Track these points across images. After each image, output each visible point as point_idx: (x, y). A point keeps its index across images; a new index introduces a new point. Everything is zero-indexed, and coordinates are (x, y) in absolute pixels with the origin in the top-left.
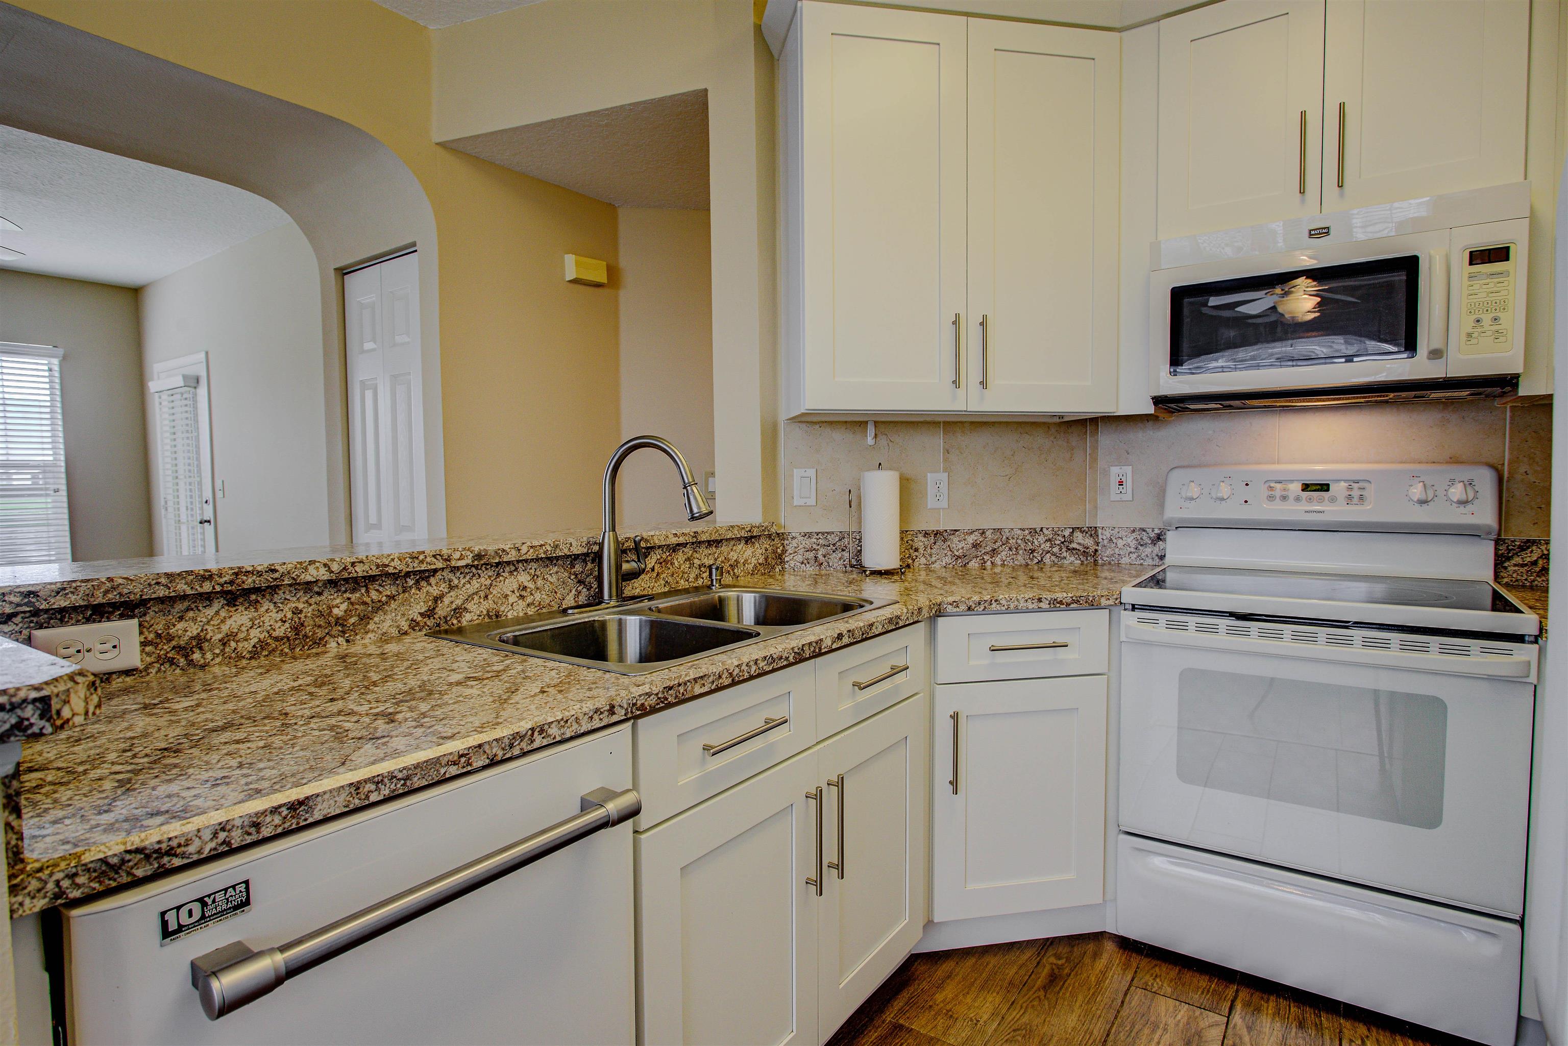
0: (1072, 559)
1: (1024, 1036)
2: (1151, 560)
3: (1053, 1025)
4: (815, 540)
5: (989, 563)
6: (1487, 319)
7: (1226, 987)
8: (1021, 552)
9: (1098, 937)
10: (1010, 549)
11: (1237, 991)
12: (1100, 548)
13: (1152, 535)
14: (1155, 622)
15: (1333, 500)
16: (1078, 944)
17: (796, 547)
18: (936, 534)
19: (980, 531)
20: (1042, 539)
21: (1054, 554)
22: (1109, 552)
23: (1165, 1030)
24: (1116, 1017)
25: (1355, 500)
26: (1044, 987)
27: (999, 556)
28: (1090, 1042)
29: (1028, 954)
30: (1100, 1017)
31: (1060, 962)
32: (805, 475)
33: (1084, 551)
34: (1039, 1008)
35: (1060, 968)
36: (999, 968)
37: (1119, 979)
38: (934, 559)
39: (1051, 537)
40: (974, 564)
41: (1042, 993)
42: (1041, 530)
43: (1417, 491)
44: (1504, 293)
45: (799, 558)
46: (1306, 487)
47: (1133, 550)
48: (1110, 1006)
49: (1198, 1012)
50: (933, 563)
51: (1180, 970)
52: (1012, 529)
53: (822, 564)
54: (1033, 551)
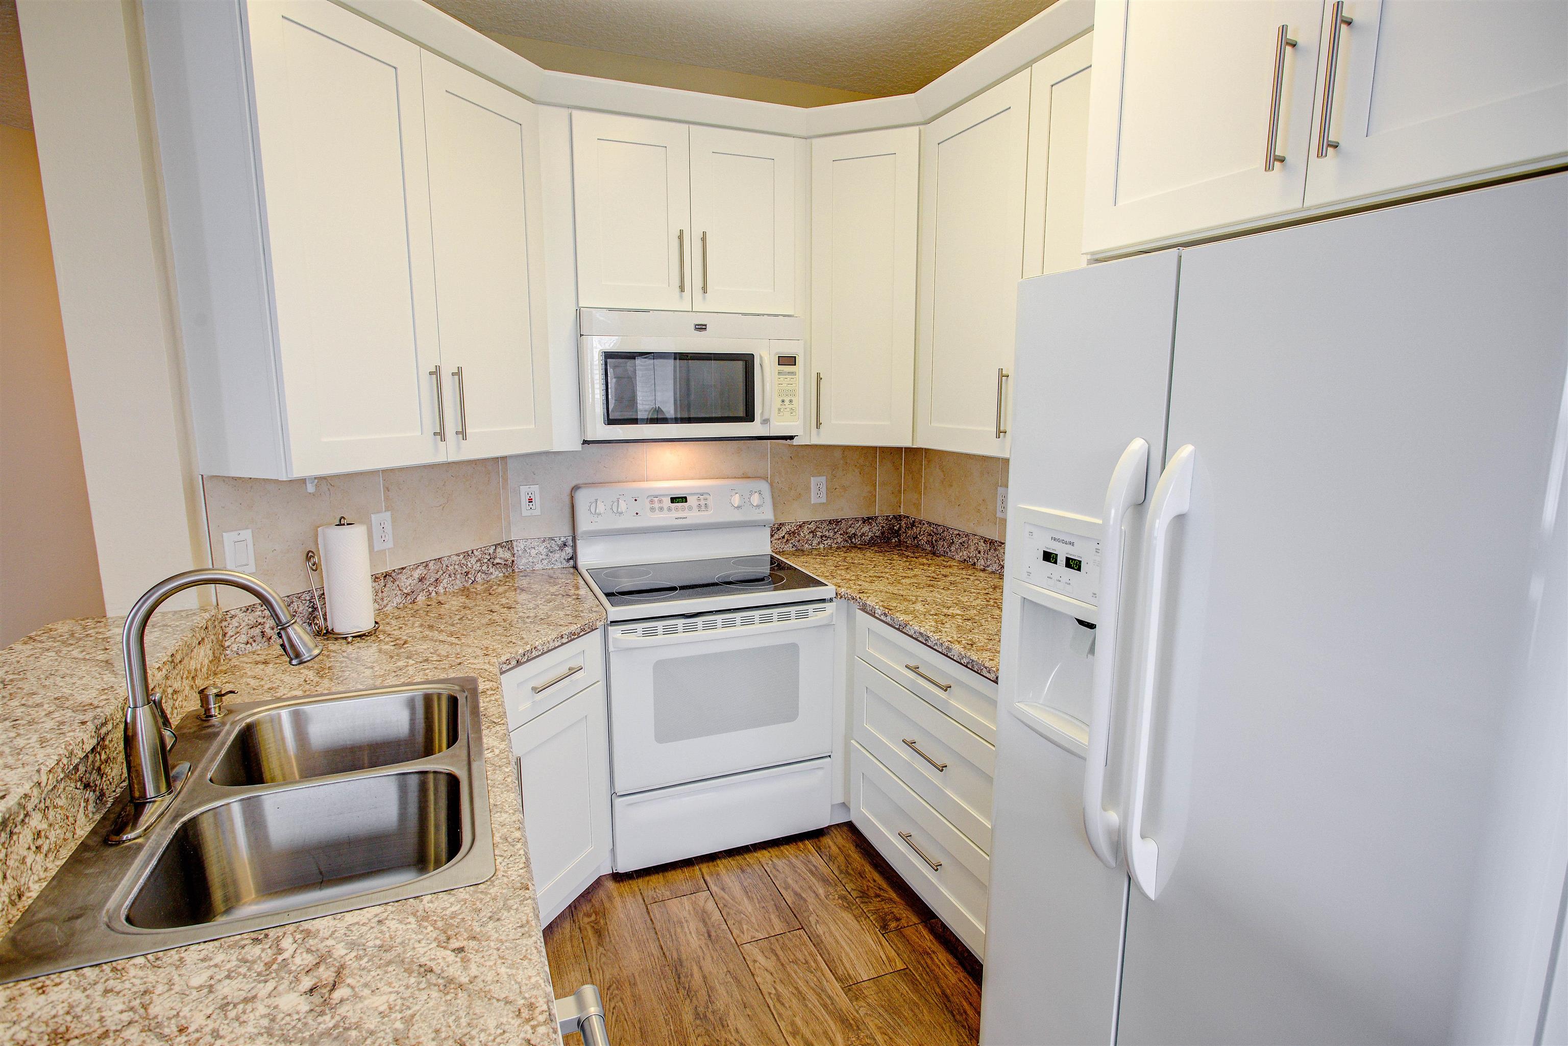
0: (497, 573)
1: (617, 988)
2: (559, 564)
3: (627, 967)
4: (260, 613)
5: (434, 594)
6: (787, 400)
7: (693, 870)
8: (458, 576)
9: (598, 883)
10: (449, 575)
11: (700, 869)
12: (516, 559)
13: (560, 543)
14: (634, 631)
15: (690, 508)
16: (592, 896)
17: (237, 627)
18: (385, 577)
19: (424, 565)
20: (473, 560)
21: (484, 572)
22: (524, 561)
23: (687, 921)
24: (656, 933)
25: (703, 508)
26: (599, 944)
27: (442, 584)
28: (657, 961)
29: (567, 925)
30: (648, 940)
31: (593, 918)
32: (239, 538)
33: (505, 564)
34: (609, 961)
35: (596, 922)
36: (557, 951)
37: (637, 905)
38: (385, 602)
39: (480, 557)
40: (421, 598)
41: (601, 949)
42: (472, 553)
43: (736, 500)
44: (794, 385)
45: (243, 638)
46: (673, 500)
47: (544, 557)
48: (648, 928)
49: (693, 896)
50: (385, 606)
51: (664, 876)
52: (450, 556)
53: (270, 638)
54: (467, 573)
